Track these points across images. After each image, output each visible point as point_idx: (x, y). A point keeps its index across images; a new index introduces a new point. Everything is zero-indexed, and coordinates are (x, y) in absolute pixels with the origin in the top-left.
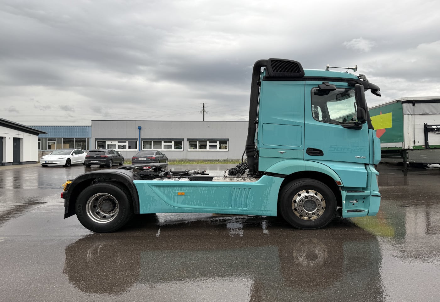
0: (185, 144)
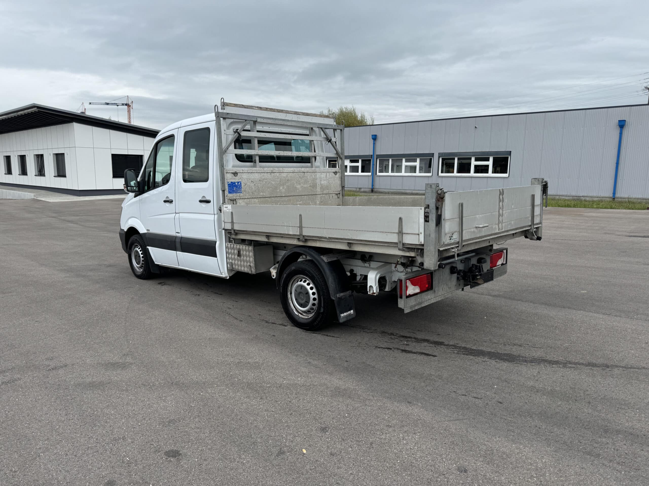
0: (436, 163)
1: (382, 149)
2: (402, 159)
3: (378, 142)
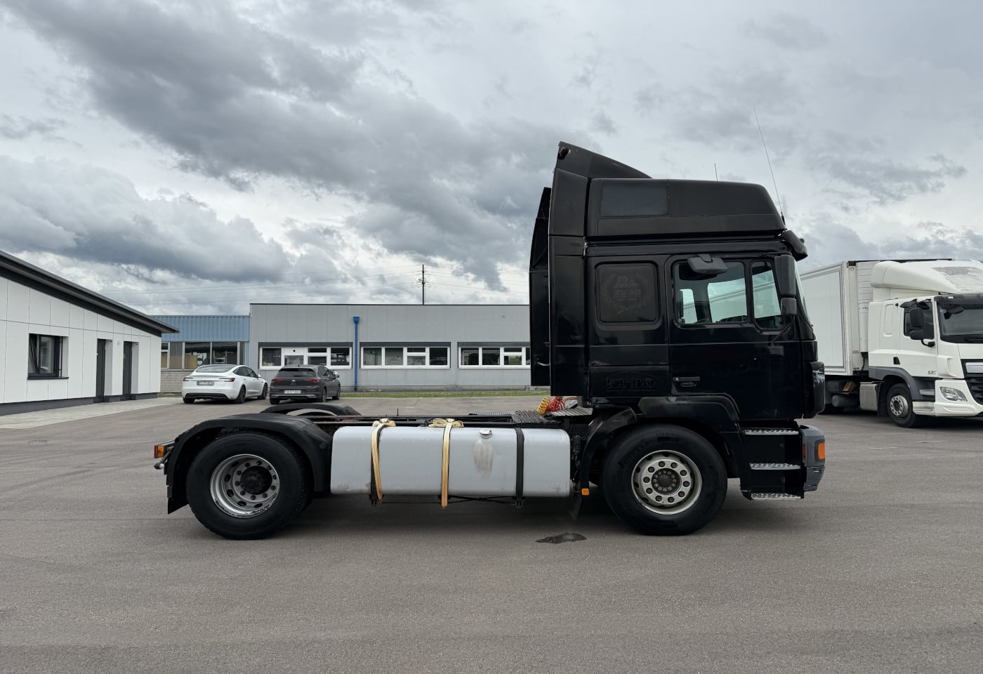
0: (454, 354)
1: (370, 334)
2: (402, 349)
3: (362, 327)
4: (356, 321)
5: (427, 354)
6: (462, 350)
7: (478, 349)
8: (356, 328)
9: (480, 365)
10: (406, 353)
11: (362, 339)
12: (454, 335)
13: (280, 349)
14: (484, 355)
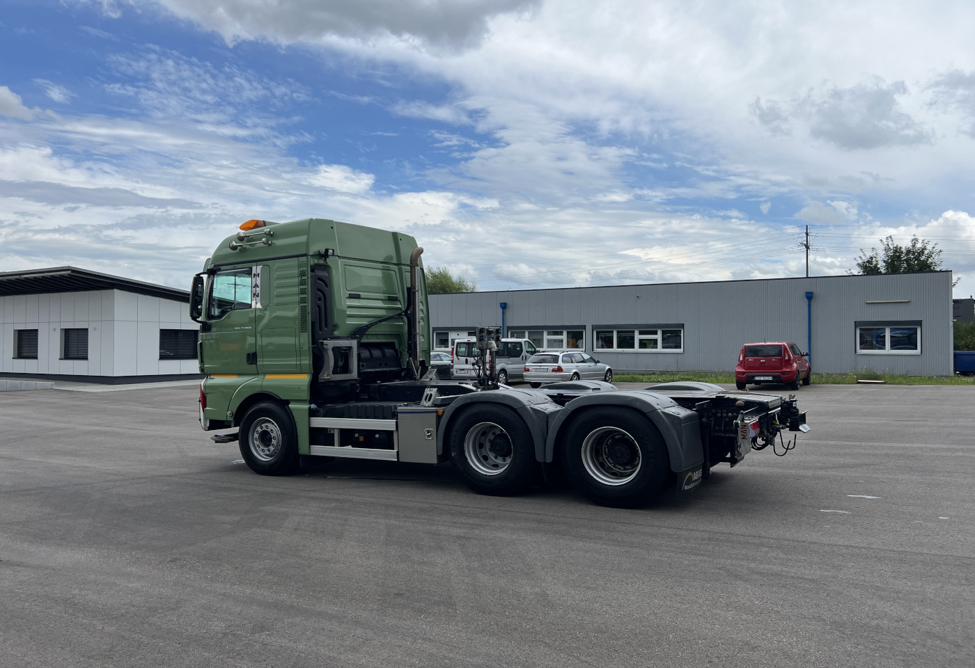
0: (588, 335)
1: (515, 320)
2: (543, 332)
3: (509, 313)
4: (504, 306)
5: (564, 337)
6: (598, 333)
7: (612, 332)
8: (503, 313)
9: (615, 349)
10: (546, 337)
11: (509, 324)
12: (589, 318)
13: (448, 333)
14: (618, 337)
